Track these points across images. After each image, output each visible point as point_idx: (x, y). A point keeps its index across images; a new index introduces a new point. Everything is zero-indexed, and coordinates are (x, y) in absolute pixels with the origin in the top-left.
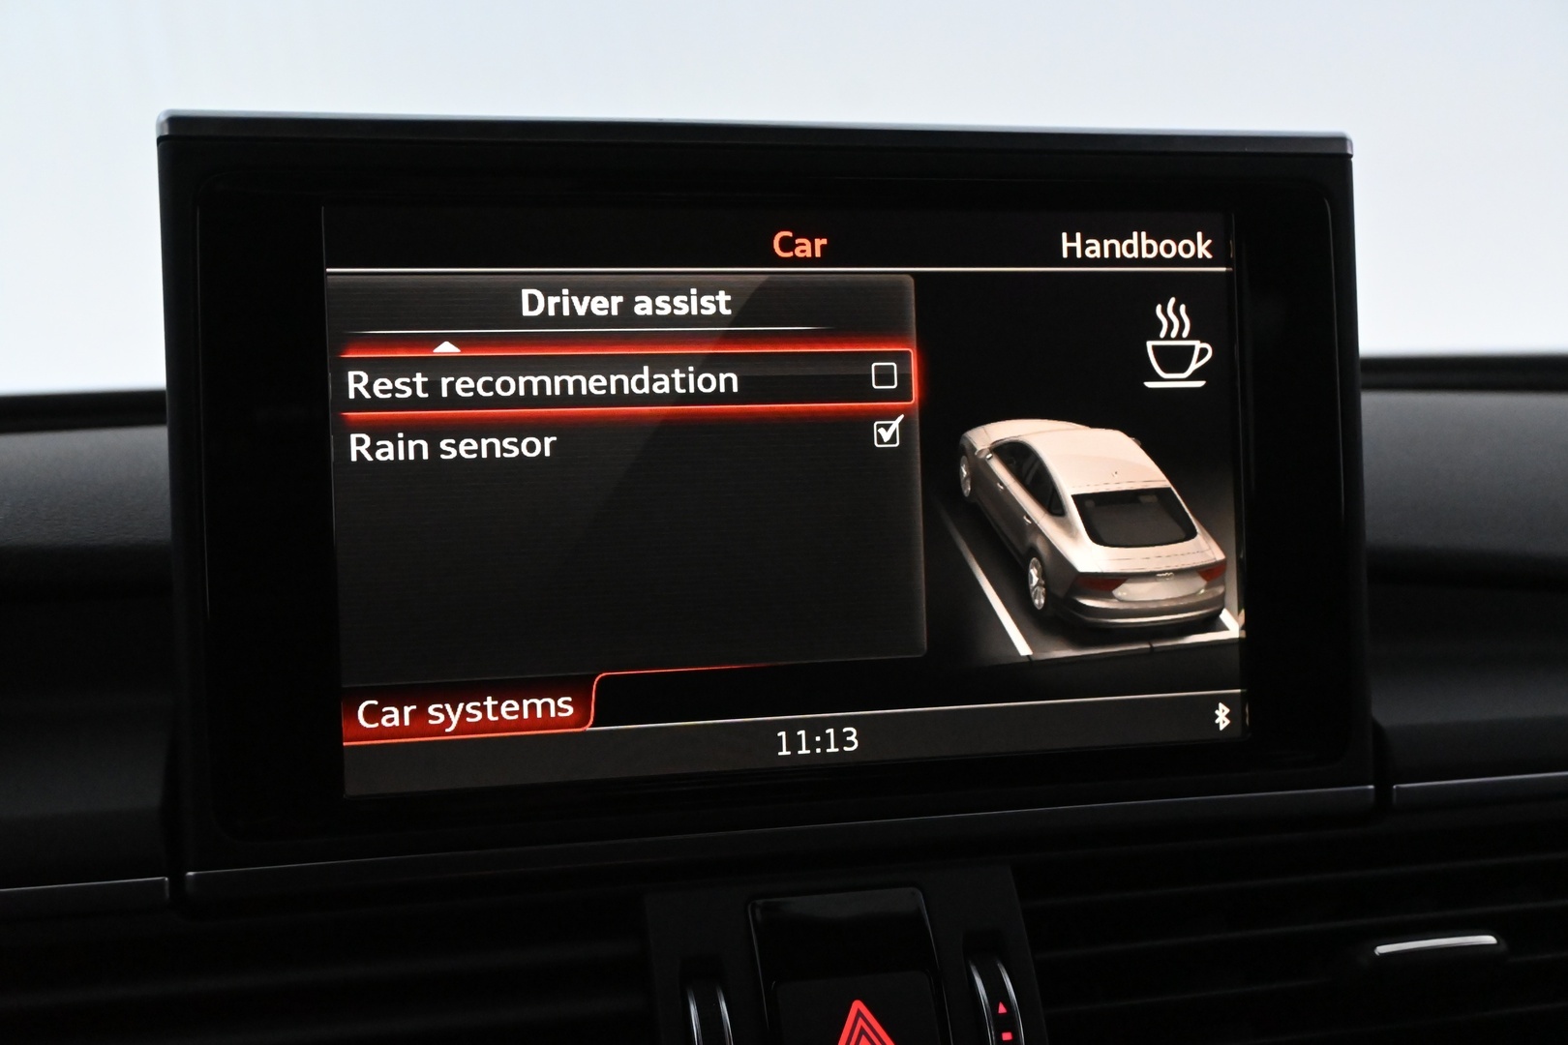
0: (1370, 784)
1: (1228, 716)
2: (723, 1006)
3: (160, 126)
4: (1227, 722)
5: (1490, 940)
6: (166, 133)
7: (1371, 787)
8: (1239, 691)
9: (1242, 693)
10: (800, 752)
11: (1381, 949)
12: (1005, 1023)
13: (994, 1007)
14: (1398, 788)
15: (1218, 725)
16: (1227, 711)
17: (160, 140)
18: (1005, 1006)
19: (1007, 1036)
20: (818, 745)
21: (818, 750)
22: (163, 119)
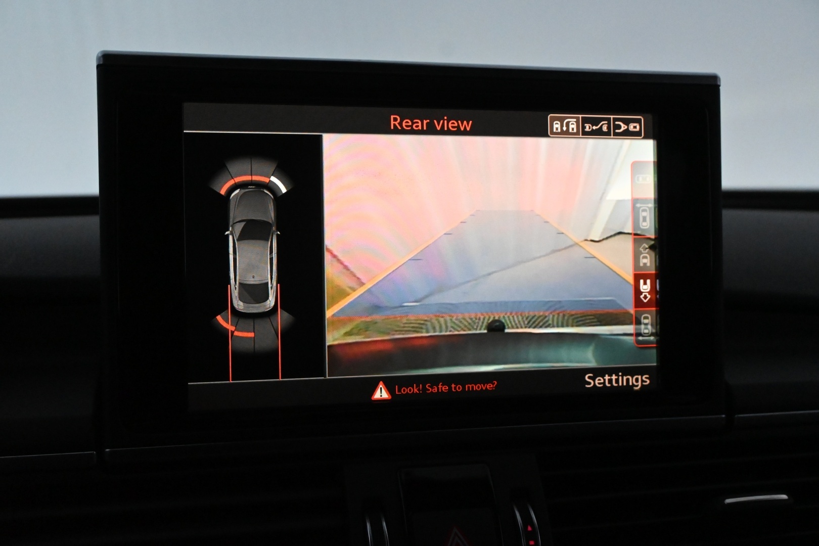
0: (723, 414)
2: (384, 524)
3: (98, 59)
5: (784, 497)
6: (101, 63)
7: (724, 416)
11: (728, 501)
12: (531, 536)
17: (98, 67)
18: (531, 526)
19: (532, 543)
22: (100, 55)
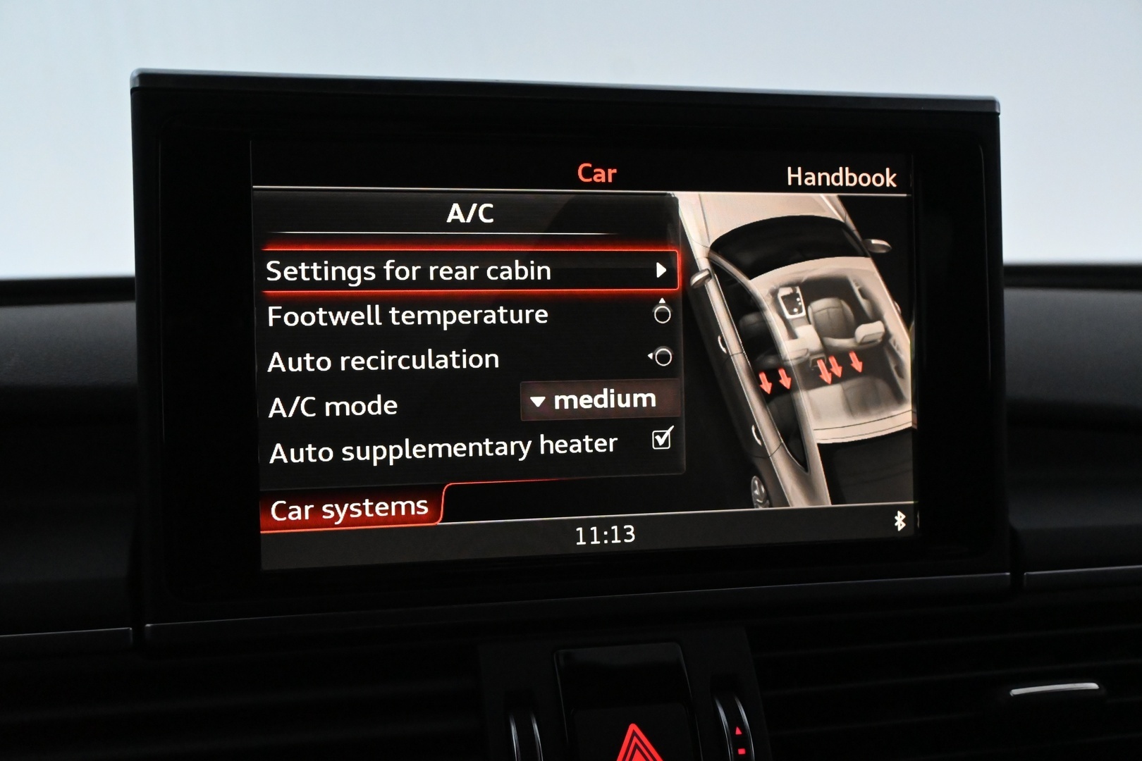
0: (1007, 572)
1: (904, 521)
2: (536, 727)
3: (133, 80)
4: (904, 525)
5: (1094, 686)
6: (137, 85)
7: (1008, 574)
8: (912, 502)
9: (914, 504)
10: (592, 543)
11: (1015, 692)
12: (741, 742)
13: (732, 729)
14: (1027, 575)
15: (897, 527)
16: (903, 517)
17: (133, 91)
18: (741, 730)
19: (742, 752)
20: (606, 538)
21: (606, 542)
22: (135, 75)
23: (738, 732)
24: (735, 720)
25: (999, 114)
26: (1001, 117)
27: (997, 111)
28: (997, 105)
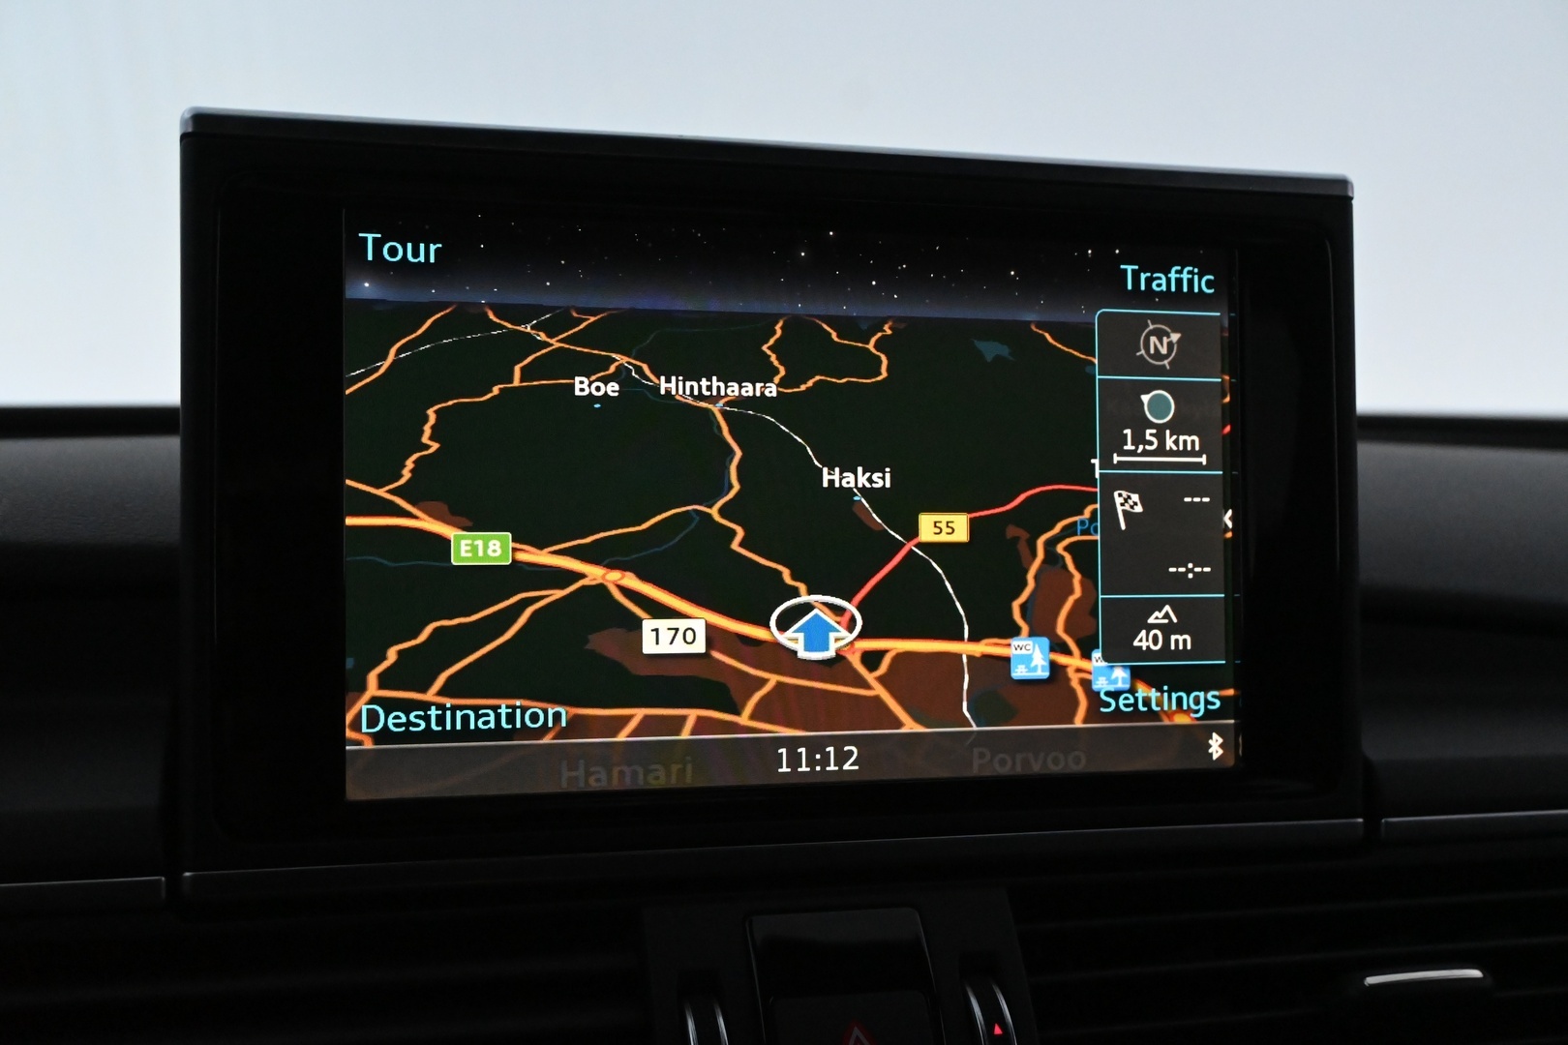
1: (1221, 746)
4: (1221, 752)
8: (1232, 721)
9: (1235, 724)
10: (800, 770)
13: (989, 1027)
14: (1386, 822)
15: (1211, 754)
16: (1220, 740)
20: (818, 763)
21: (818, 768)
23: (998, 1031)
24: (993, 1014)
25: (1352, 198)
26: (1354, 202)
27: (1350, 194)
28: (1350, 186)
